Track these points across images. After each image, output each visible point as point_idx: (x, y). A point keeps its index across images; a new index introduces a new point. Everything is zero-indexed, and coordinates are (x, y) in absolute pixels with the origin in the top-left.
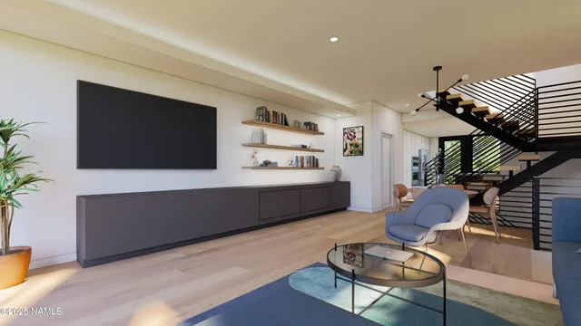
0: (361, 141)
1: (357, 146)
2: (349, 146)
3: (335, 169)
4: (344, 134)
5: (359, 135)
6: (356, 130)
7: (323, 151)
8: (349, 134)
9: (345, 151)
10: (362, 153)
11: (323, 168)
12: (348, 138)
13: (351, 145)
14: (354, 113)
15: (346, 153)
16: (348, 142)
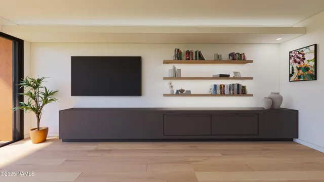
0: (312, 64)
1: (307, 69)
2: (296, 71)
3: (272, 96)
4: (290, 57)
5: (310, 56)
6: (306, 51)
7: (252, 78)
8: (297, 57)
9: (291, 76)
10: (314, 77)
11: (251, 95)
12: (295, 61)
13: (299, 69)
14: (303, 31)
15: (292, 78)
16: (295, 65)
